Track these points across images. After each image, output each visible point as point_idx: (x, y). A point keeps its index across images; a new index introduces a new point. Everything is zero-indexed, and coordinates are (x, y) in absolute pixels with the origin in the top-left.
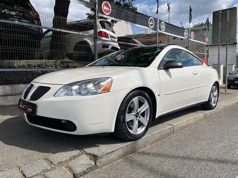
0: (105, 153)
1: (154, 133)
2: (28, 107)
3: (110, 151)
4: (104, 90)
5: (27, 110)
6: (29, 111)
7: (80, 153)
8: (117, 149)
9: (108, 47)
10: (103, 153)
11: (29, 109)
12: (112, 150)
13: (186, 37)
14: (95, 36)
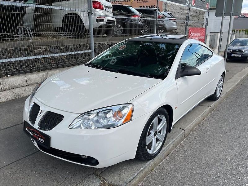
0: (127, 182)
1: (169, 144)
2: (39, 137)
3: (132, 178)
4: (126, 120)
5: (39, 140)
6: (41, 141)
7: (102, 183)
8: (137, 174)
9: (103, 20)
10: (126, 182)
11: (40, 139)
12: (134, 176)
13: (187, 5)
14: (90, 11)
